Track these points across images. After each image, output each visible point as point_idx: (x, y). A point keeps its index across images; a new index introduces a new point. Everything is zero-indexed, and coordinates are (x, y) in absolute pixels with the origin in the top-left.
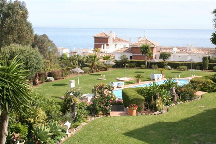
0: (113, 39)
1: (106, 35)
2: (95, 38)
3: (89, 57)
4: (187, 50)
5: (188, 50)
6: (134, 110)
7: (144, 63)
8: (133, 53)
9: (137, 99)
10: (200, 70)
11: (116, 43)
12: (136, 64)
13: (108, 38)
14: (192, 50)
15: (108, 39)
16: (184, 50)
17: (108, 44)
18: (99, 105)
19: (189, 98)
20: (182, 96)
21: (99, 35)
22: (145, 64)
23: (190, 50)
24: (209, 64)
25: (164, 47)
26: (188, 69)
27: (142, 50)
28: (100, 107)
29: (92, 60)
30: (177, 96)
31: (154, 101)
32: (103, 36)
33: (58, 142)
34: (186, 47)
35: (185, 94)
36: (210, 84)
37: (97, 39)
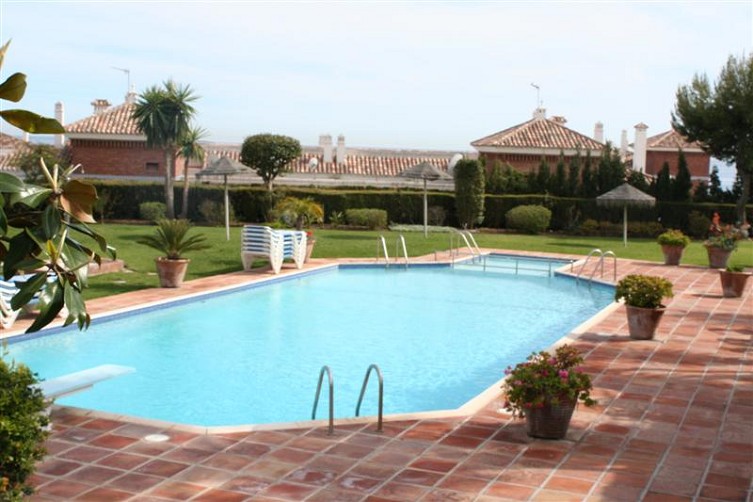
5: (328, 159)
7: (156, 193)
10: (447, 228)
12: (112, 198)
14: (342, 160)
16: (314, 161)
22: (163, 199)
23: (335, 160)
24: (487, 199)
25: (218, 147)
26: (389, 224)
27: (147, 118)
34: (318, 149)
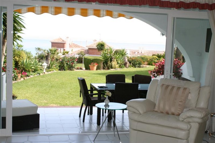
0: (69, 44)
1: (63, 41)
2: (52, 43)
3: (49, 51)
4: (139, 53)
6: (94, 66)
8: (89, 54)
9: (97, 59)
11: (73, 48)
13: (65, 43)
14: (143, 53)
15: (65, 45)
16: (136, 53)
17: (64, 49)
18: (66, 63)
19: (138, 66)
20: (132, 64)
21: (56, 39)
28: (67, 64)
29: (52, 53)
30: (129, 63)
31: (110, 63)
32: (60, 41)
33: (38, 74)
34: (138, 50)
35: (135, 62)
36: (155, 60)
37: (53, 44)
